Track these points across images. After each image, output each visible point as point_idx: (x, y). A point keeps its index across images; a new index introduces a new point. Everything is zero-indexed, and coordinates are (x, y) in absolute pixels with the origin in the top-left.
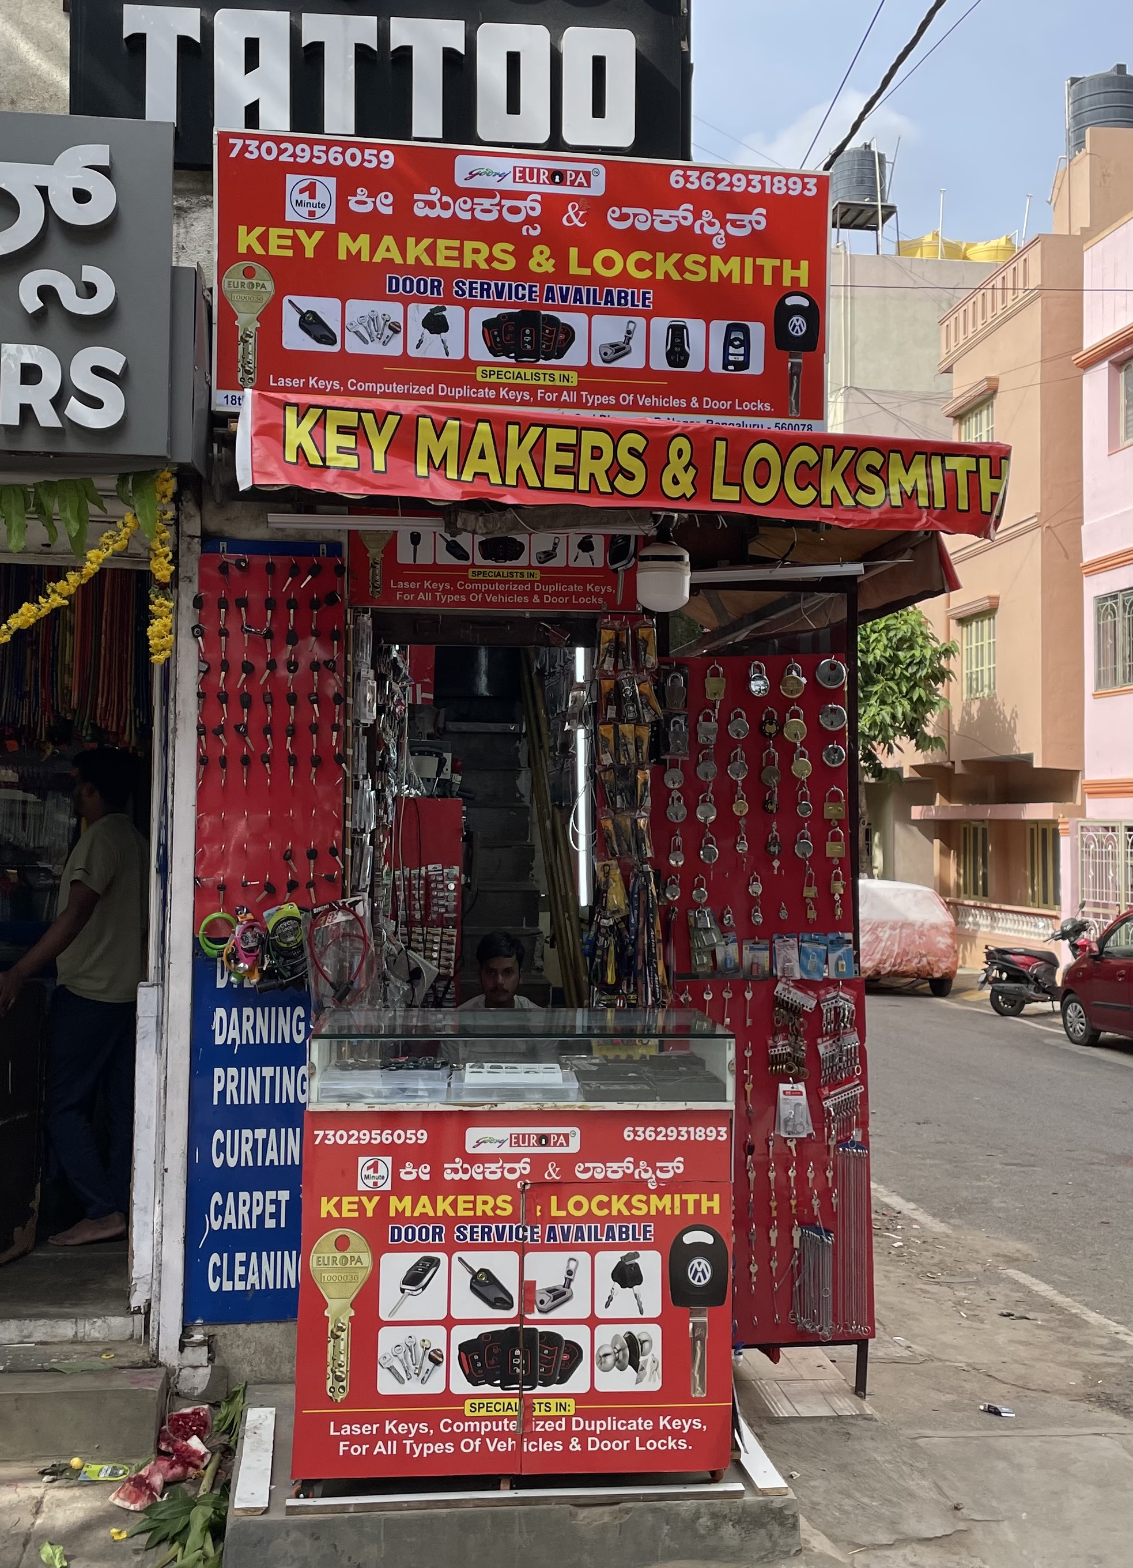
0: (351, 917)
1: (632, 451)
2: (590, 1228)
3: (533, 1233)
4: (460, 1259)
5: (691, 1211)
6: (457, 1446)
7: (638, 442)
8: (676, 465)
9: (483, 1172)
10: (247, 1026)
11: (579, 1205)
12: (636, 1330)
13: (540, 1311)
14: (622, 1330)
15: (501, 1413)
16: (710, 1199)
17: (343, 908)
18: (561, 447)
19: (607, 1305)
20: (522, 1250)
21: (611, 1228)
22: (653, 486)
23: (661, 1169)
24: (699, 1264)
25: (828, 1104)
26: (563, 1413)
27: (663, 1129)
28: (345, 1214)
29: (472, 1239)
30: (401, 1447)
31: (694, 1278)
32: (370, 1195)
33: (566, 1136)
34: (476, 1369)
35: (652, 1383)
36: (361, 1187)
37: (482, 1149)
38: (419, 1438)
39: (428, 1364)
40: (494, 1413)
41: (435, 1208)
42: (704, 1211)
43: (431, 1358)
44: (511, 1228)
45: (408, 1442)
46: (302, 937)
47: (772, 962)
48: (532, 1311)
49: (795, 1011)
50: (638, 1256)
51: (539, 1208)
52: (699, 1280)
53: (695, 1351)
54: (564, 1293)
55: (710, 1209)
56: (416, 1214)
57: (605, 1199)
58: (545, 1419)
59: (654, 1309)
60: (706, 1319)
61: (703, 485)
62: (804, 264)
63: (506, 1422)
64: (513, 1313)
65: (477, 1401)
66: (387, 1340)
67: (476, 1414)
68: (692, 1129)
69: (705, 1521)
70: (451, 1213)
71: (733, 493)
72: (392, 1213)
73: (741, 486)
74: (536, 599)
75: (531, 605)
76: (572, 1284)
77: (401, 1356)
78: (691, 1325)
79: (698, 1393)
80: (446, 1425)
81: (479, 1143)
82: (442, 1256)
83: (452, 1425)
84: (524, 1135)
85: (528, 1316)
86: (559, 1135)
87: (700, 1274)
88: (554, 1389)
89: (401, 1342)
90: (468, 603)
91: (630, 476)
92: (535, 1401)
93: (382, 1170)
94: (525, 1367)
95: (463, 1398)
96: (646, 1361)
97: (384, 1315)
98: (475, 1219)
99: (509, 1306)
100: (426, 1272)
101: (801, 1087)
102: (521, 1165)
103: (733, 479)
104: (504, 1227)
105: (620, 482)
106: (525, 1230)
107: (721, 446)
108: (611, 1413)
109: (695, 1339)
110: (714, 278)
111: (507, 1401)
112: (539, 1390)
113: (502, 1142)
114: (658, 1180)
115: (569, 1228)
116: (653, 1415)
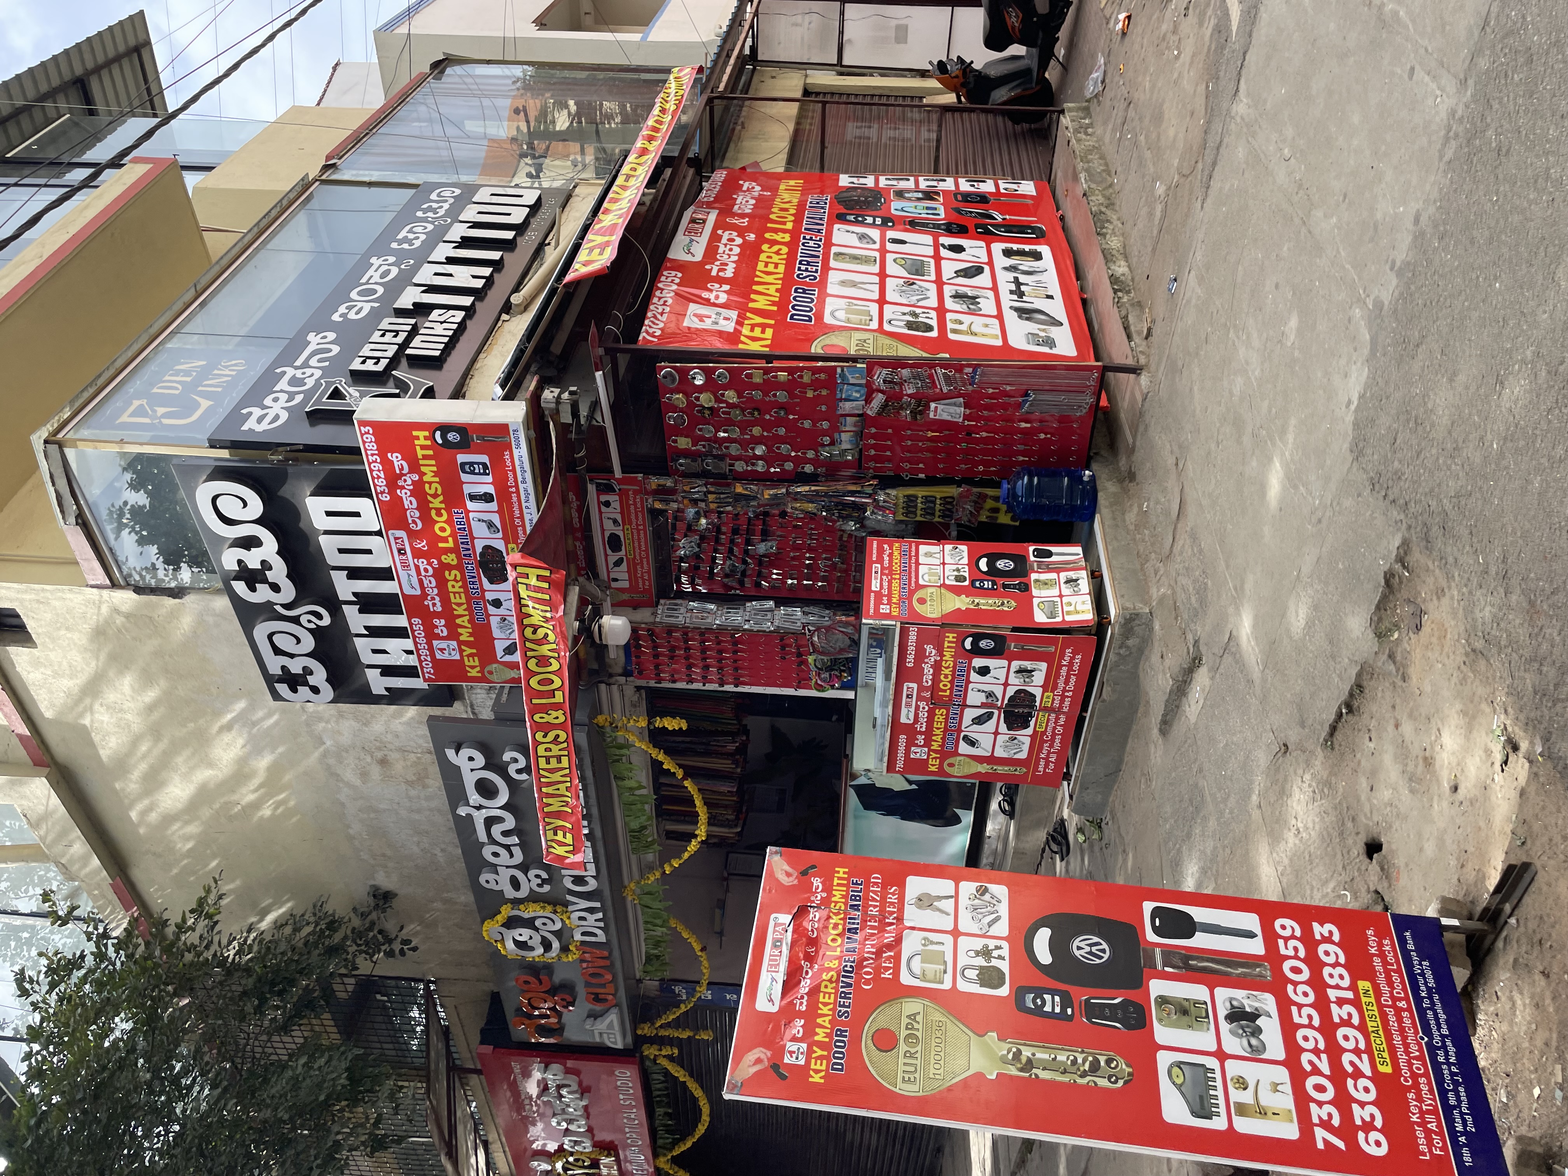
1: (545, 736)
5: (953, 645)
7: (539, 736)
8: (547, 718)
11: (945, 683)
12: (1013, 669)
16: (948, 637)
18: (548, 763)
20: (965, 706)
22: (561, 726)
23: (930, 654)
24: (982, 644)
25: (945, 390)
26: (1051, 697)
27: (908, 651)
28: (937, 763)
29: (956, 723)
30: (1054, 752)
31: (989, 647)
33: (908, 688)
35: (1044, 666)
36: (925, 758)
39: (1016, 741)
47: (854, 416)
49: (884, 406)
52: (991, 645)
53: (1029, 648)
55: (954, 639)
61: (557, 707)
62: (415, 433)
64: (996, 712)
65: (1038, 726)
66: (999, 753)
69: (1122, 651)
71: (559, 695)
72: (939, 748)
73: (554, 690)
74: (641, 527)
75: (645, 530)
77: (1009, 750)
81: (908, 718)
82: (962, 734)
84: (906, 703)
86: (907, 691)
87: (988, 644)
89: (1002, 750)
90: (647, 557)
91: (558, 736)
93: (918, 750)
96: (1031, 667)
99: (992, 712)
101: (933, 405)
102: (921, 704)
103: (552, 694)
105: (560, 740)
107: (534, 701)
112: (1037, 704)
113: (909, 710)
115: (956, 689)
116: (1060, 667)
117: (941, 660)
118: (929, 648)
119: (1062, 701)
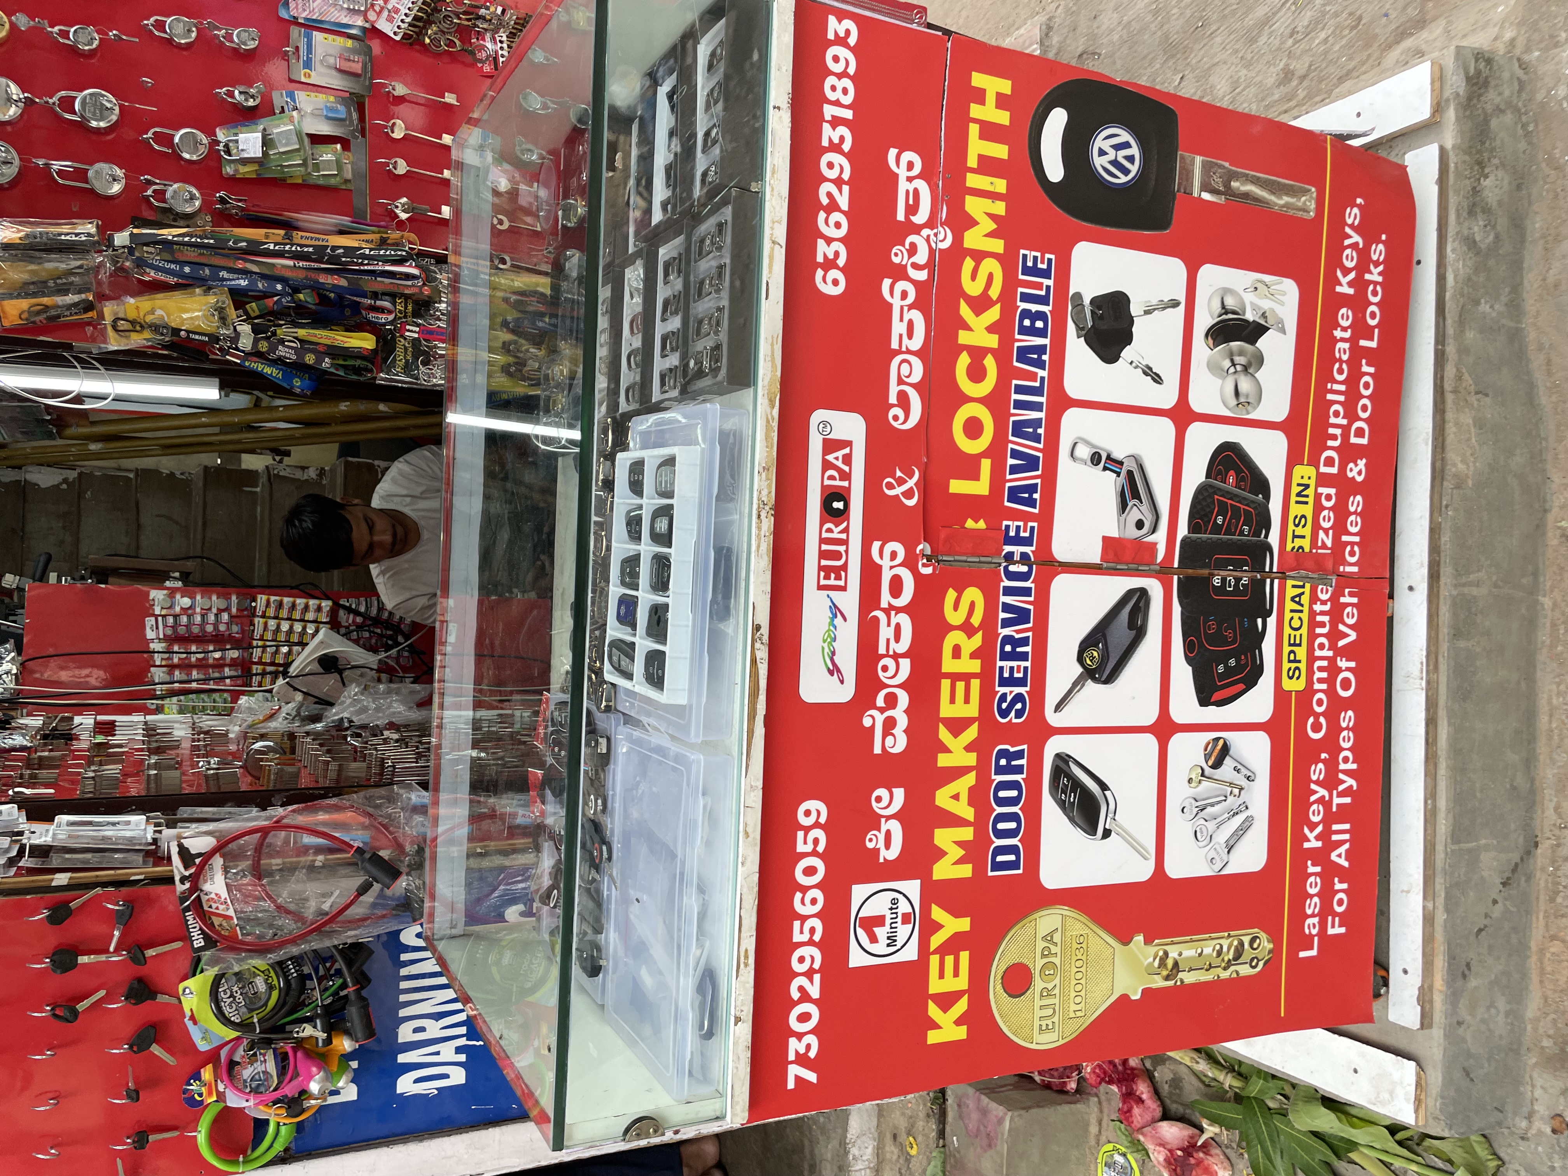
4: (1058, 707)
5: (1000, 151)
6: (1346, 704)
9: (896, 657)
10: (434, 1029)
11: (972, 426)
12: (1204, 320)
14: (1201, 349)
15: (1305, 616)
20: (1048, 565)
23: (912, 209)
24: (1102, 153)
27: (826, 188)
28: (962, 983)
30: (1342, 815)
31: (1126, 172)
32: (929, 927)
33: (830, 446)
35: (1287, 298)
36: (910, 953)
37: (847, 657)
38: (1331, 782)
39: (1227, 770)
40: (1304, 631)
41: (959, 772)
42: (1003, 118)
44: (1008, 591)
45: (1336, 801)
46: (260, 963)
47: (337, 30)
52: (1130, 159)
53: (1246, 195)
55: (1002, 101)
56: (968, 813)
58: (1316, 527)
59: (1173, 274)
60: (1198, 159)
63: (1318, 607)
66: (1185, 858)
67: (1303, 666)
68: (829, 111)
70: (972, 733)
79: (1309, 203)
80: (1317, 728)
81: (834, 670)
82: (1053, 747)
83: (1317, 716)
84: (823, 555)
85: (1160, 555)
88: (1275, 507)
89: (1188, 829)
92: (1289, 547)
93: (879, 906)
95: (1281, 696)
98: (986, 676)
100: (1077, 784)
102: (886, 563)
104: (1007, 608)
108: (1322, 391)
111: (1289, 605)
112: (1274, 539)
113: (836, 611)
114: (931, 223)
116: (1336, 301)
118: (906, 169)
119: (1340, 524)
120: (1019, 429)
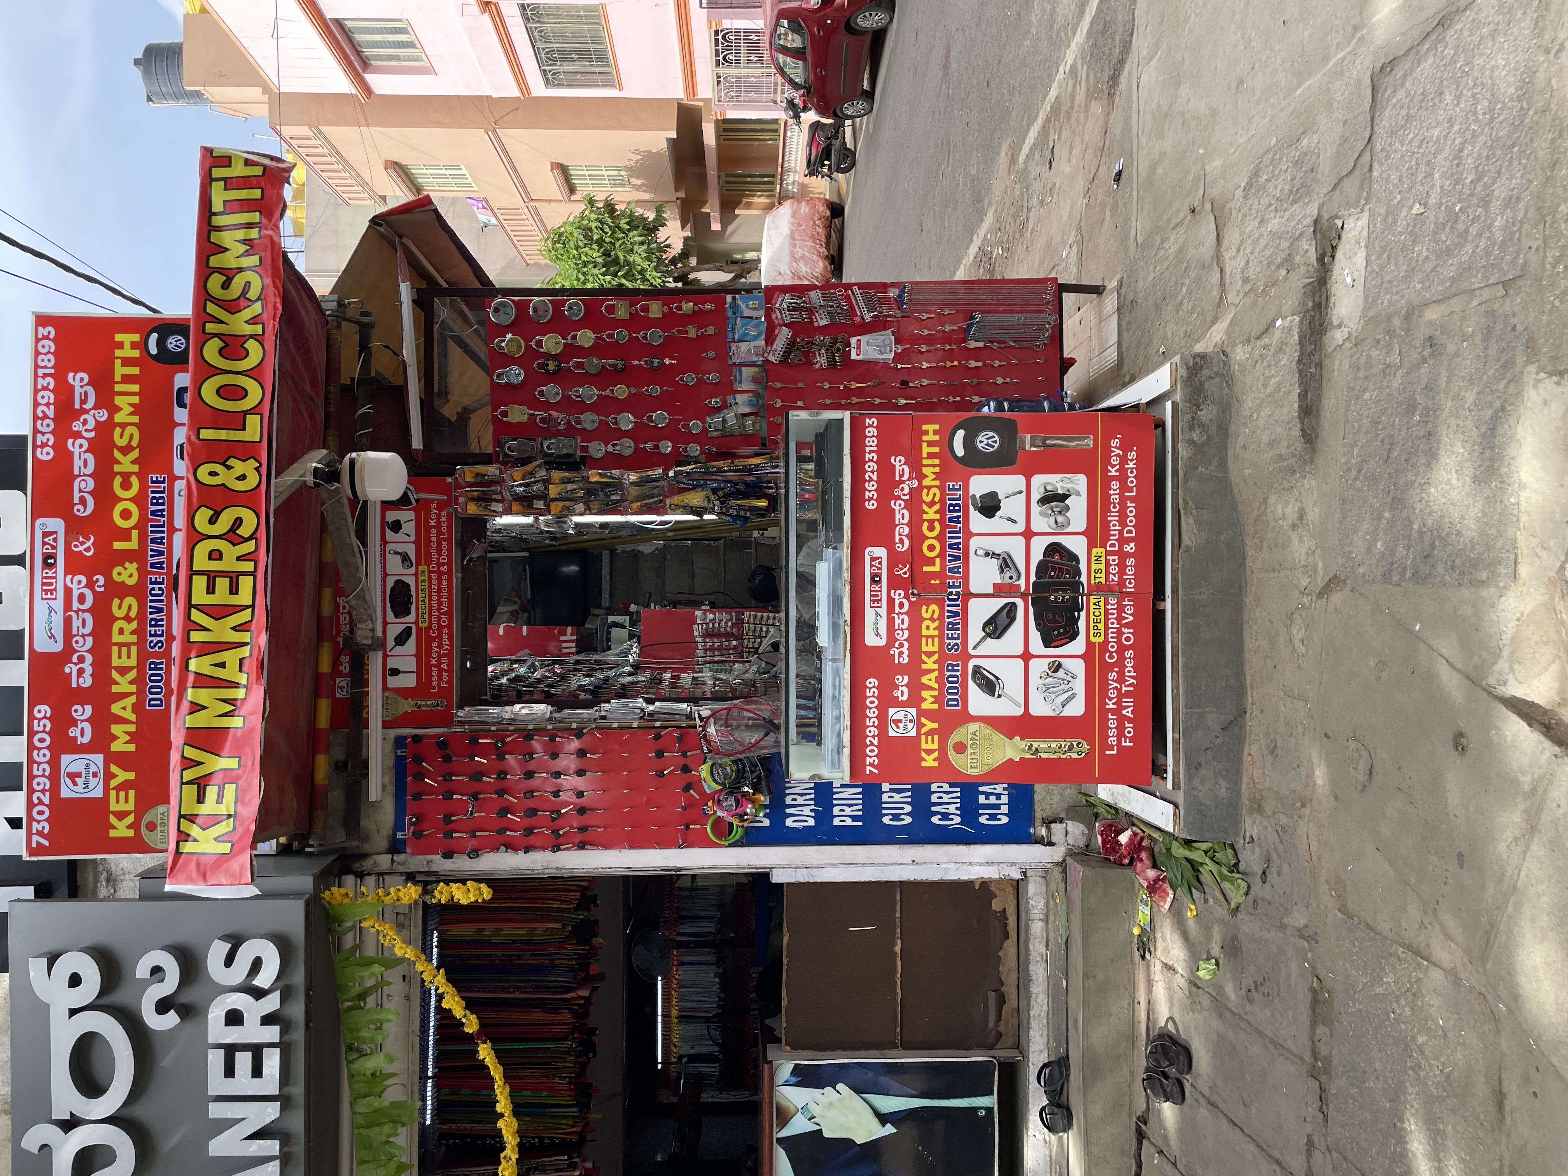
0: (712, 720)
1: (212, 521)
2: (950, 538)
3: (954, 587)
4: (974, 648)
5: (936, 450)
6: (1128, 648)
7: (202, 517)
8: (226, 477)
9: (902, 630)
10: (800, 800)
11: (930, 547)
12: (1036, 496)
13: (1018, 579)
14: (1035, 508)
15: (1102, 611)
16: (926, 433)
17: (704, 727)
18: (211, 589)
19: (1014, 522)
20: (968, 596)
21: (951, 520)
22: (246, 499)
23: (901, 476)
24: (981, 442)
25: (868, 317)
26: (1103, 559)
27: (867, 475)
28: (936, 746)
29: (957, 639)
30: (1128, 694)
31: (993, 447)
32: (920, 726)
33: (873, 559)
34: (1065, 633)
35: (1080, 482)
36: (913, 733)
37: (883, 630)
38: (1121, 679)
39: (1061, 673)
40: (1102, 617)
41: (931, 671)
42: (937, 438)
43: (1055, 671)
44: (949, 605)
45: (1124, 689)
46: (727, 760)
47: (753, 365)
48: (1019, 586)
49: (791, 345)
50: (974, 496)
51: (933, 582)
52: (995, 442)
53: (1054, 445)
54: (1004, 559)
55: (935, 432)
56: (936, 686)
57: (926, 524)
58: (1108, 573)
59: (1018, 481)
60: (1028, 436)
61: (245, 451)
62: (118, 337)
63: (1109, 607)
64: (1020, 602)
65: (1092, 632)
66: (1040, 708)
67: (1102, 632)
68: (867, 449)
69: (1196, 435)
70: (936, 657)
72: (936, 706)
73: (245, 413)
74: (445, 568)
75: (449, 573)
76: (997, 552)
77: (1053, 696)
78: (1033, 449)
79: (1089, 442)
80: (1111, 657)
81: (878, 635)
82: (972, 664)
83: (1111, 652)
84: (872, 596)
85: (1023, 589)
86: (872, 566)
87: (990, 441)
88: (1083, 566)
89: (1042, 696)
90: (449, 626)
91: (238, 522)
92: (1093, 582)
93: (900, 716)
94: (1065, 591)
95: (1089, 644)
96: (1062, 488)
97: (1019, 712)
98: (941, 637)
99: (1014, 604)
100: (984, 677)
101: (853, 341)
102: (897, 597)
103: (238, 421)
104: (949, 611)
105: (245, 531)
106: (951, 593)
107: (205, 434)
108: (1104, 517)
109: (1045, 445)
110: (136, 419)
111: (1092, 606)
112: (1084, 579)
113: (877, 614)
114: (910, 479)
115: (950, 556)
116: (1106, 480)
117: (921, 487)
118: (899, 463)
119: (1122, 571)
120: (951, 546)
